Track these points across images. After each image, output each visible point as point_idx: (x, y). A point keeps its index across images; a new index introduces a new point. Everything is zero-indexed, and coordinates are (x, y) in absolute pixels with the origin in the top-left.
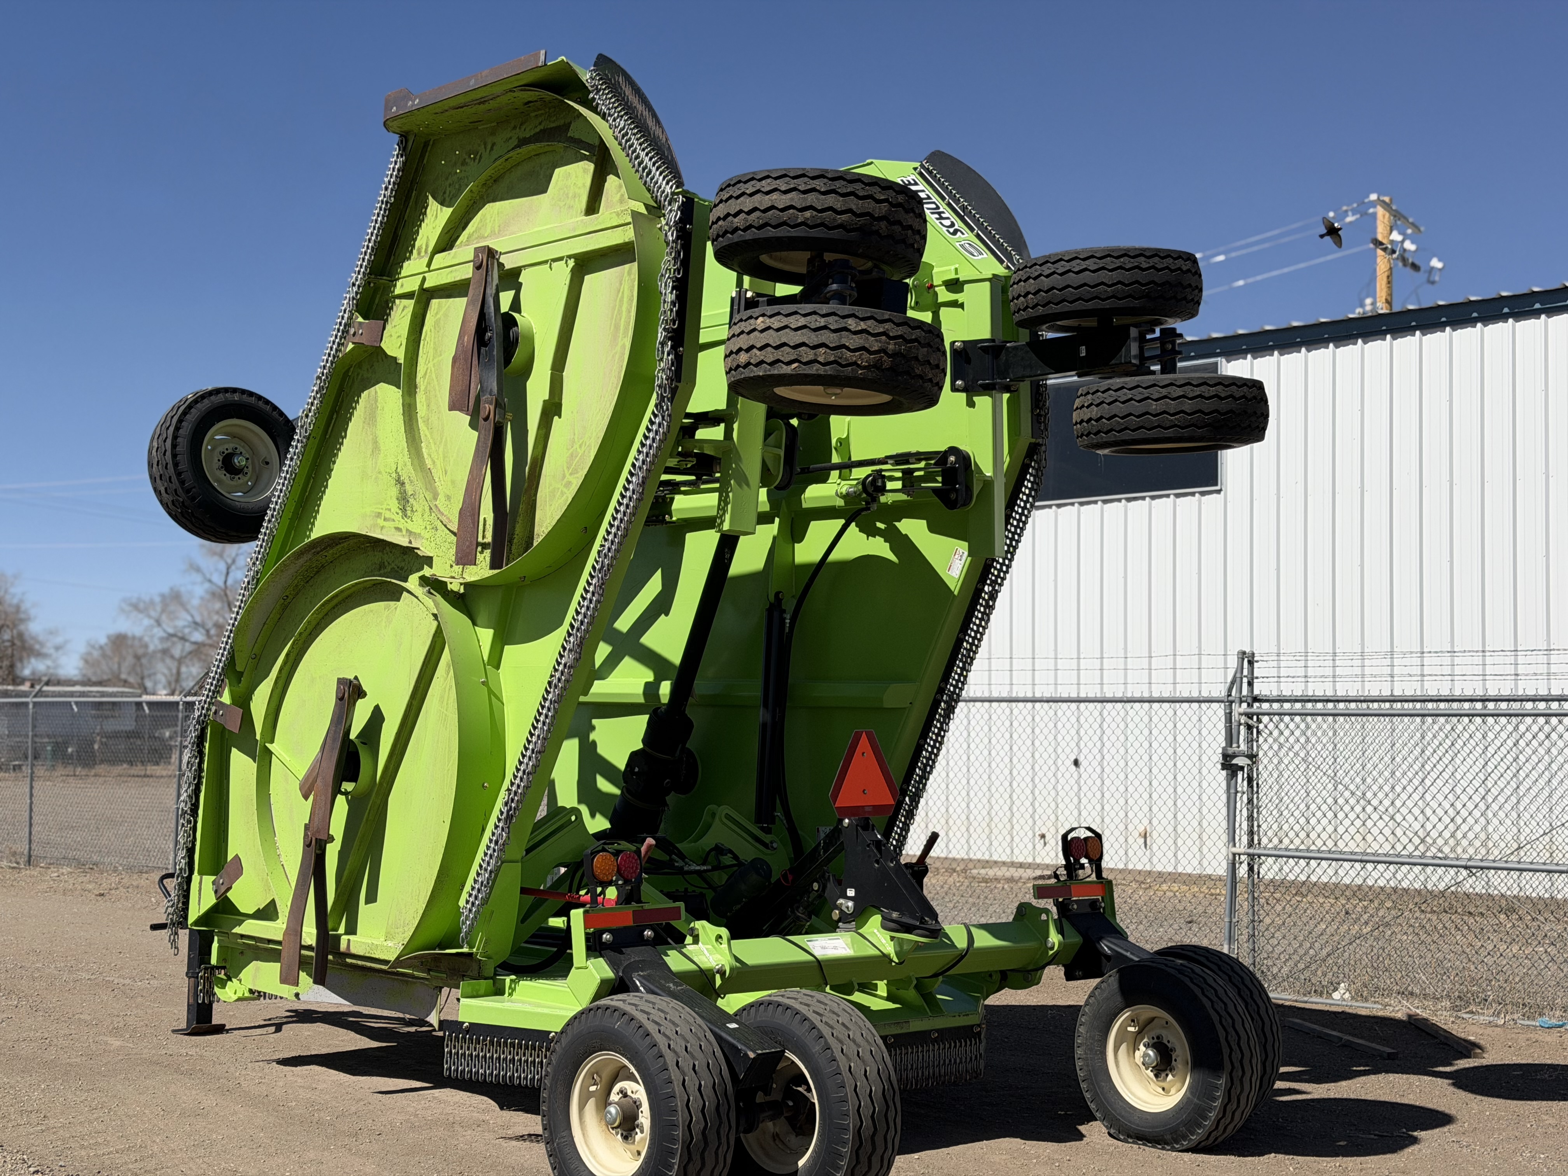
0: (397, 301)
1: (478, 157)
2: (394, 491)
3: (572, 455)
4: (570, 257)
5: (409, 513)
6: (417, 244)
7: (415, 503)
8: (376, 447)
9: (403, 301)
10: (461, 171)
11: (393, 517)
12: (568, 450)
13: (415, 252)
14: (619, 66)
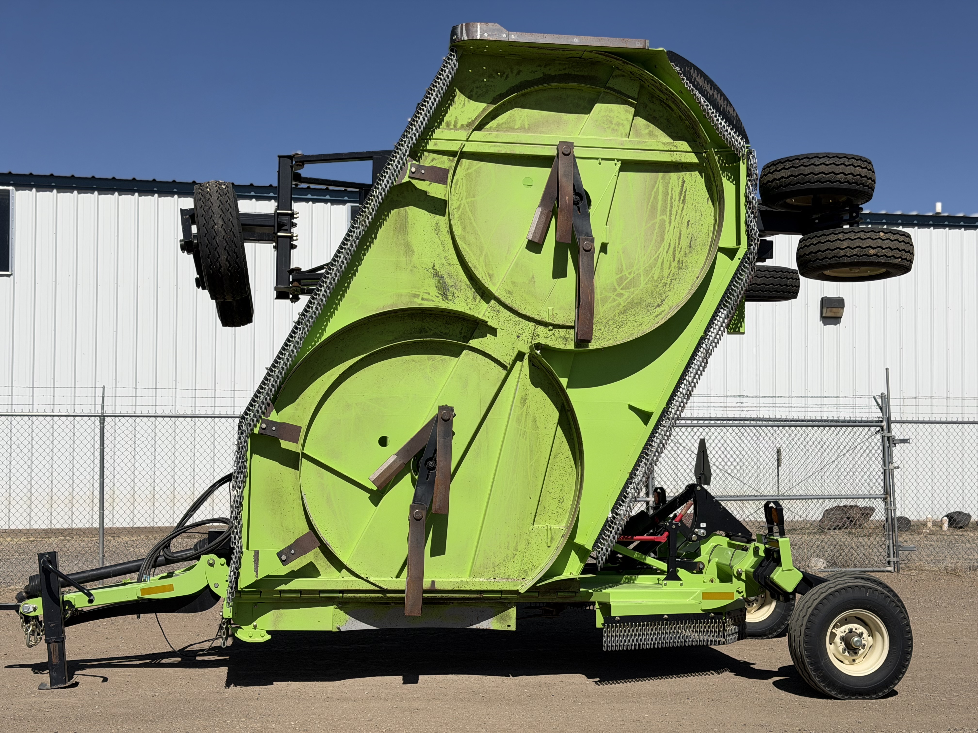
0: (426, 154)
1: (505, 75)
2: (433, 281)
3: (621, 278)
4: (618, 160)
5: (450, 297)
6: (446, 119)
7: (456, 291)
8: (408, 250)
9: (431, 154)
10: (488, 81)
11: (433, 299)
12: (617, 274)
13: (444, 124)
14: (691, 63)
